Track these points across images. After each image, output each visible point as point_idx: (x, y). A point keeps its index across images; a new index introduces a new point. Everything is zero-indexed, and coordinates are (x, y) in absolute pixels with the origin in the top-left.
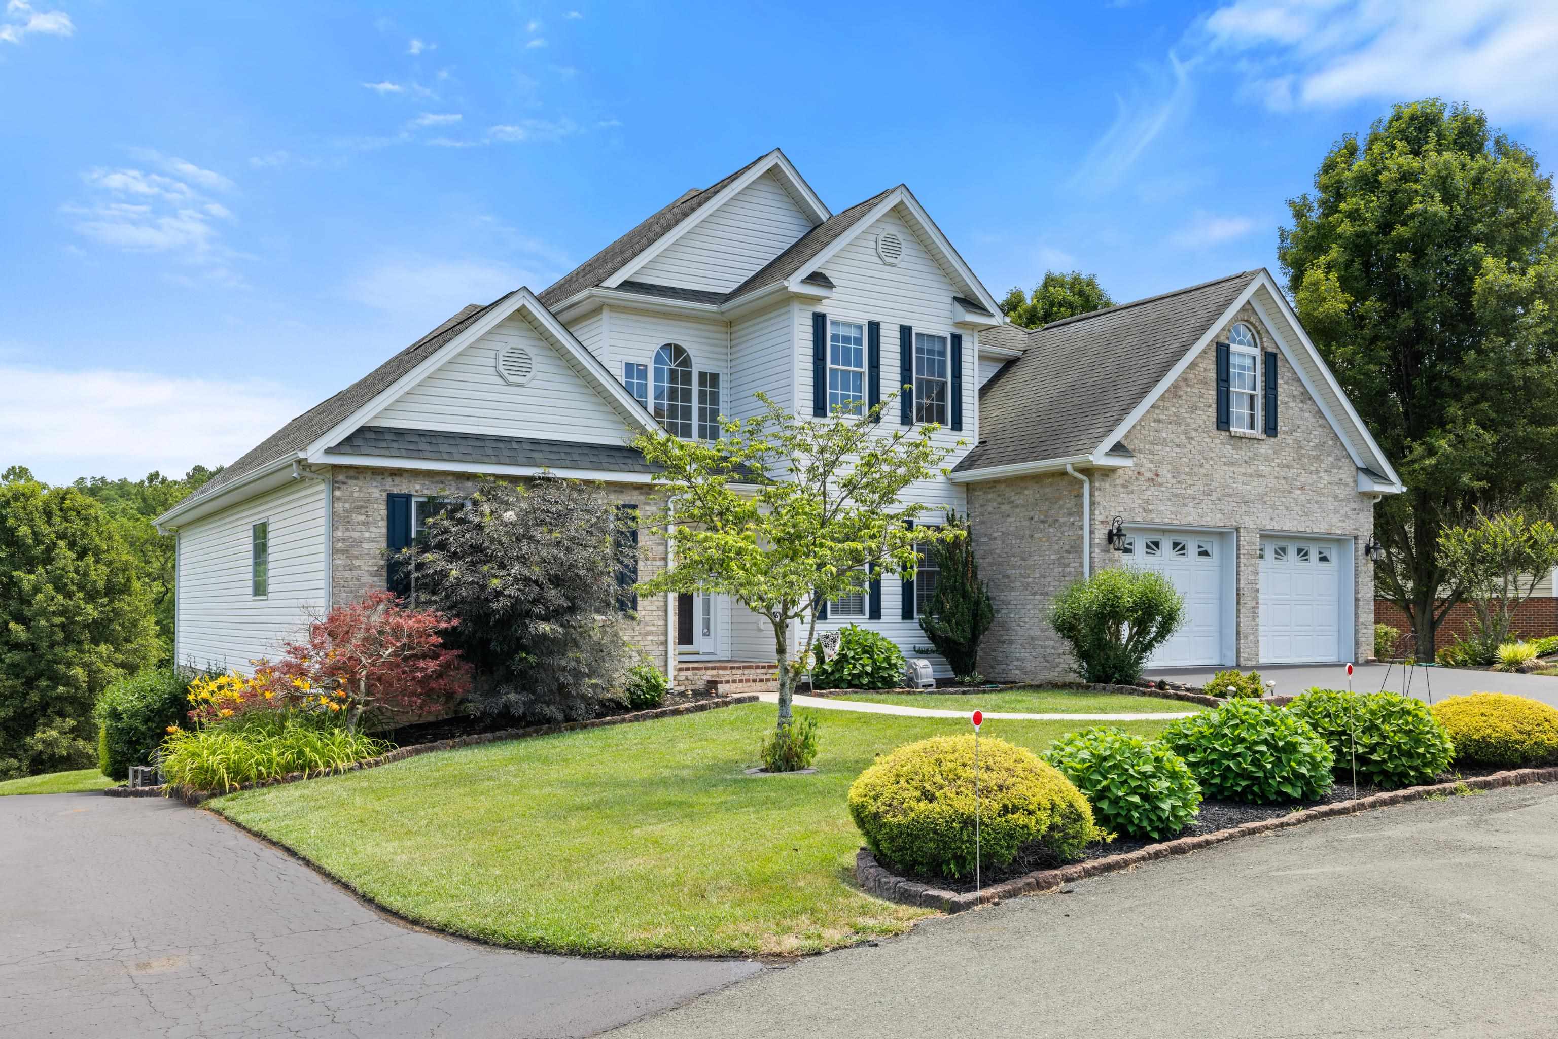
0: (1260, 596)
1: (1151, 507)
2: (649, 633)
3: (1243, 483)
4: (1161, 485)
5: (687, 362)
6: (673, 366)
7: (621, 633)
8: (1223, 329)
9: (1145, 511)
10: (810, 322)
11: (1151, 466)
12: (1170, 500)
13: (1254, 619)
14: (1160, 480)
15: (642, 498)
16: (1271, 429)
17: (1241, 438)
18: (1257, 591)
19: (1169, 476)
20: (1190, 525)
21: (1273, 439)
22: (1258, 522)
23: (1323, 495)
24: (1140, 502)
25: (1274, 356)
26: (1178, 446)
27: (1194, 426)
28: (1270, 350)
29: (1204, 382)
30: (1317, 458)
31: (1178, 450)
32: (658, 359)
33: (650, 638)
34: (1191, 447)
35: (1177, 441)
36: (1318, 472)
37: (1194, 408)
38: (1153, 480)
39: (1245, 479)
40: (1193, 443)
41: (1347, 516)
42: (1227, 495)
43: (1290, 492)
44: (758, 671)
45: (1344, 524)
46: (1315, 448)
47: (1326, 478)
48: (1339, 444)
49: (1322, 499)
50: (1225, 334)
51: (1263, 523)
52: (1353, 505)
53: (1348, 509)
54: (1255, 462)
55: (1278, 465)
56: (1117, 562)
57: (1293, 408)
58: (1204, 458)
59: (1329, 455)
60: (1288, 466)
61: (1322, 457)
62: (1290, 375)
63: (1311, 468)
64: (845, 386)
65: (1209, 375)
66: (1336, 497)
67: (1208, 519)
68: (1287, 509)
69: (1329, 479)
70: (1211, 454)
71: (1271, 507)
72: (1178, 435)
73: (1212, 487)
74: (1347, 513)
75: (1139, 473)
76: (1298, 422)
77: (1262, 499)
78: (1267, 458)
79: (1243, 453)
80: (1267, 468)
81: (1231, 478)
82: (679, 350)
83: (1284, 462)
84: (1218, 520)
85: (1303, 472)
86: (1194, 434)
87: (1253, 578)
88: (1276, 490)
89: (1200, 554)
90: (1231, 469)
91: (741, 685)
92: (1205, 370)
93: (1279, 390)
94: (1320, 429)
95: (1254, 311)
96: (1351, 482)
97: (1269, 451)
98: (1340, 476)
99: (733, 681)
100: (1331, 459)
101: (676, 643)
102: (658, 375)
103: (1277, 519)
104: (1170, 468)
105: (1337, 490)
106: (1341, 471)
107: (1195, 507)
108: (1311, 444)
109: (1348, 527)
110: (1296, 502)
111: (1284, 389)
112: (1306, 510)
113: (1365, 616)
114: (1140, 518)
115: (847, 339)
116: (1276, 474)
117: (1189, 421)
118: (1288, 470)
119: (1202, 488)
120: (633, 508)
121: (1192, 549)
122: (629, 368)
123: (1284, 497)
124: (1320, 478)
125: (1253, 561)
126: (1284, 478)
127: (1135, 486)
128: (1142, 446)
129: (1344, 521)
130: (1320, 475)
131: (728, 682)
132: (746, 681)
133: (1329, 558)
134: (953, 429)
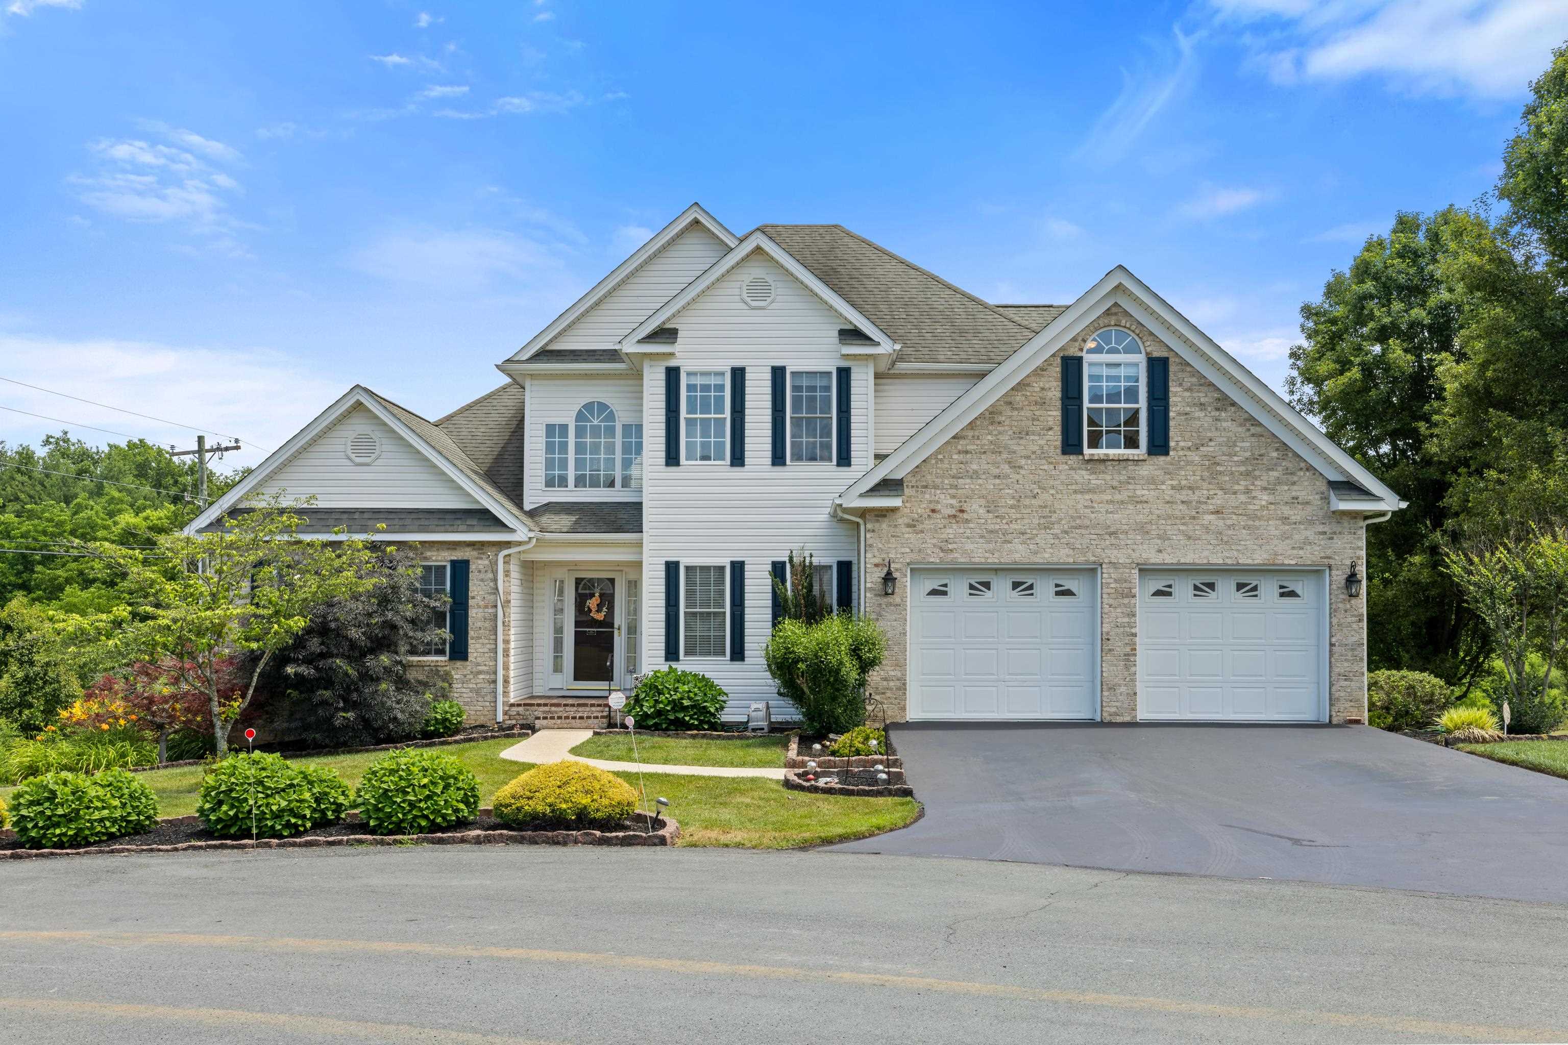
0: (1137, 639)
1: (950, 546)
2: (480, 672)
3: (1107, 512)
4: (967, 521)
5: (611, 417)
6: (596, 422)
7: (453, 672)
8: (1074, 340)
9: (942, 550)
10: (664, 376)
11: (953, 502)
12: (982, 537)
13: (1127, 667)
14: (965, 516)
15: (475, 554)
16: (1158, 444)
17: (1104, 461)
18: (1135, 635)
19: (981, 511)
20: (1016, 563)
21: (1162, 458)
22: (1134, 555)
23: (1259, 519)
24: (935, 541)
25: (1164, 362)
26: (997, 477)
27: (1024, 453)
28: (1156, 354)
29: (1042, 403)
30: (1248, 474)
31: (997, 481)
32: (580, 417)
33: (481, 677)
34: (1018, 477)
35: (996, 471)
36: (1247, 491)
37: (1022, 434)
38: (955, 516)
39: (1111, 507)
40: (1022, 472)
41: (1307, 542)
42: (1080, 527)
43: (1194, 518)
44: (593, 709)
45: (1301, 552)
46: (1243, 463)
47: (1265, 497)
48: (1290, 455)
49: (1257, 523)
50: (1077, 344)
51: (1144, 556)
52: (1321, 528)
53: (1310, 533)
54: (1130, 487)
55: (1173, 488)
56: (900, 607)
57: (1199, 419)
58: (1040, 488)
59: (1272, 470)
60: (1190, 488)
61: (1257, 473)
62: (1194, 380)
63: (1236, 487)
64: (705, 433)
65: (1050, 394)
66: (1285, 519)
67: (1047, 555)
68: (1189, 538)
69: (1271, 498)
70: (1052, 483)
71: (1159, 537)
72: (996, 464)
73: (1053, 519)
74: (1307, 538)
75: (933, 511)
76: (1209, 434)
77: (1143, 529)
78: (1152, 481)
79: (1108, 477)
80: (1152, 493)
81: (1086, 507)
82: (603, 407)
83: (1184, 483)
84: (1063, 556)
85: (1220, 493)
86: (1023, 462)
87: (1126, 620)
88: (1169, 517)
89: (1058, 593)
90: (1087, 497)
91: (559, 721)
92: (1043, 389)
93: (1172, 399)
94: (1253, 439)
95: (1126, 313)
96: (1316, 499)
97: (1157, 473)
98: (1294, 494)
99: (553, 718)
100: (1275, 474)
101: (506, 681)
102: (580, 432)
103: (1169, 550)
104: (983, 502)
105: (1287, 511)
106: (1295, 487)
107: (1023, 543)
108: (1236, 459)
109: (1310, 556)
110: (1207, 529)
111: (1183, 398)
112: (1225, 539)
113: (1346, 664)
114: (934, 558)
115: (706, 388)
116: (1168, 498)
117: (1015, 448)
118: (1190, 492)
119: (1036, 521)
120: (466, 563)
121: (1045, 588)
122: (550, 429)
123: (1183, 524)
124: (1254, 498)
125: (1126, 601)
126: (1183, 502)
127: (928, 525)
128: (938, 481)
129: (1302, 548)
130: (1254, 494)
131: (545, 718)
132: (567, 718)
133: (1299, 592)
134: (838, 465)
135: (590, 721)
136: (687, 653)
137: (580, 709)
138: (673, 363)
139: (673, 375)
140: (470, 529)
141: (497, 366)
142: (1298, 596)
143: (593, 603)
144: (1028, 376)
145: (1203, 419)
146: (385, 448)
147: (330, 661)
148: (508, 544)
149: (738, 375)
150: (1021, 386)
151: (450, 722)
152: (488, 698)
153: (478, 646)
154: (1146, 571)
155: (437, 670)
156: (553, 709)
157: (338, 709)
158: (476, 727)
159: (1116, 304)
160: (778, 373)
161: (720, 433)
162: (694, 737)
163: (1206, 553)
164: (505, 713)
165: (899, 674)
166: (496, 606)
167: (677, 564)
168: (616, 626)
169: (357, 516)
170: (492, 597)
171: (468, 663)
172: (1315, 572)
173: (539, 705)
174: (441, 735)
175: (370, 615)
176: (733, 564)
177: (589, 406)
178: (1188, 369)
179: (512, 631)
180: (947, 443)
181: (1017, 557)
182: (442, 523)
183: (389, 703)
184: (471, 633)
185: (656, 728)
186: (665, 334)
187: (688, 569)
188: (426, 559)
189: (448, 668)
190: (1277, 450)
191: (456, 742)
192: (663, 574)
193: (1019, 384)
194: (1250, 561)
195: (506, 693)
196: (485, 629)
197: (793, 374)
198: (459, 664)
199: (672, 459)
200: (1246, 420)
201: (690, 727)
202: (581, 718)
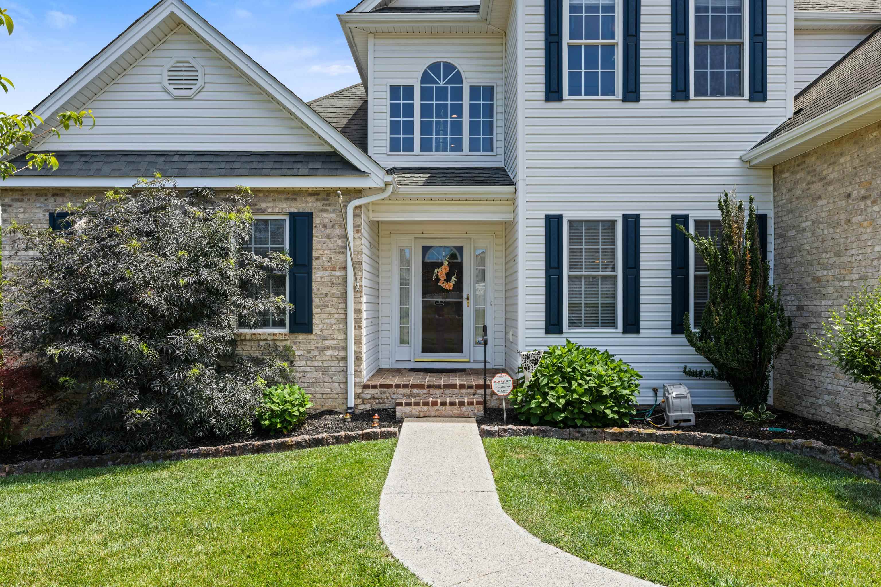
2: (327, 348)
5: (458, 78)
6: (442, 84)
7: (295, 348)
15: (319, 204)
32: (425, 78)
33: (329, 353)
44: (463, 391)
64: (591, 63)
82: (449, 67)
91: (425, 408)
99: (417, 404)
101: (358, 358)
102: (426, 94)
115: (592, 8)
120: (309, 216)
122: (394, 91)
131: (408, 404)
132: (435, 404)
134: (752, 99)
135: (464, 408)
136: (572, 324)
137: (448, 391)
140: (313, 173)
141: (338, 15)
143: (441, 272)
146: (208, 79)
147: (113, 337)
148: (359, 193)
151: (290, 414)
152: (337, 378)
153: (324, 316)
155: (276, 346)
156: (415, 391)
157: (131, 406)
158: (323, 413)
161: (609, 63)
162: (616, 438)
164: (358, 396)
166: (345, 268)
167: (559, 218)
168: (465, 295)
169: (175, 159)
170: (341, 257)
171: (312, 337)
173: (398, 386)
174: (279, 433)
175: (177, 274)
176: (625, 217)
177: (435, 67)
179: (364, 299)
182: (277, 166)
183: (207, 392)
184: (316, 301)
185: (566, 423)
187: (574, 224)
188: (260, 211)
189: (288, 343)
191: (299, 445)
192: (543, 230)
195: (358, 372)
196: (333, 295)
198: (301, 337)
199: (553, 92)
201: (613, 423)
202: (452, 404)
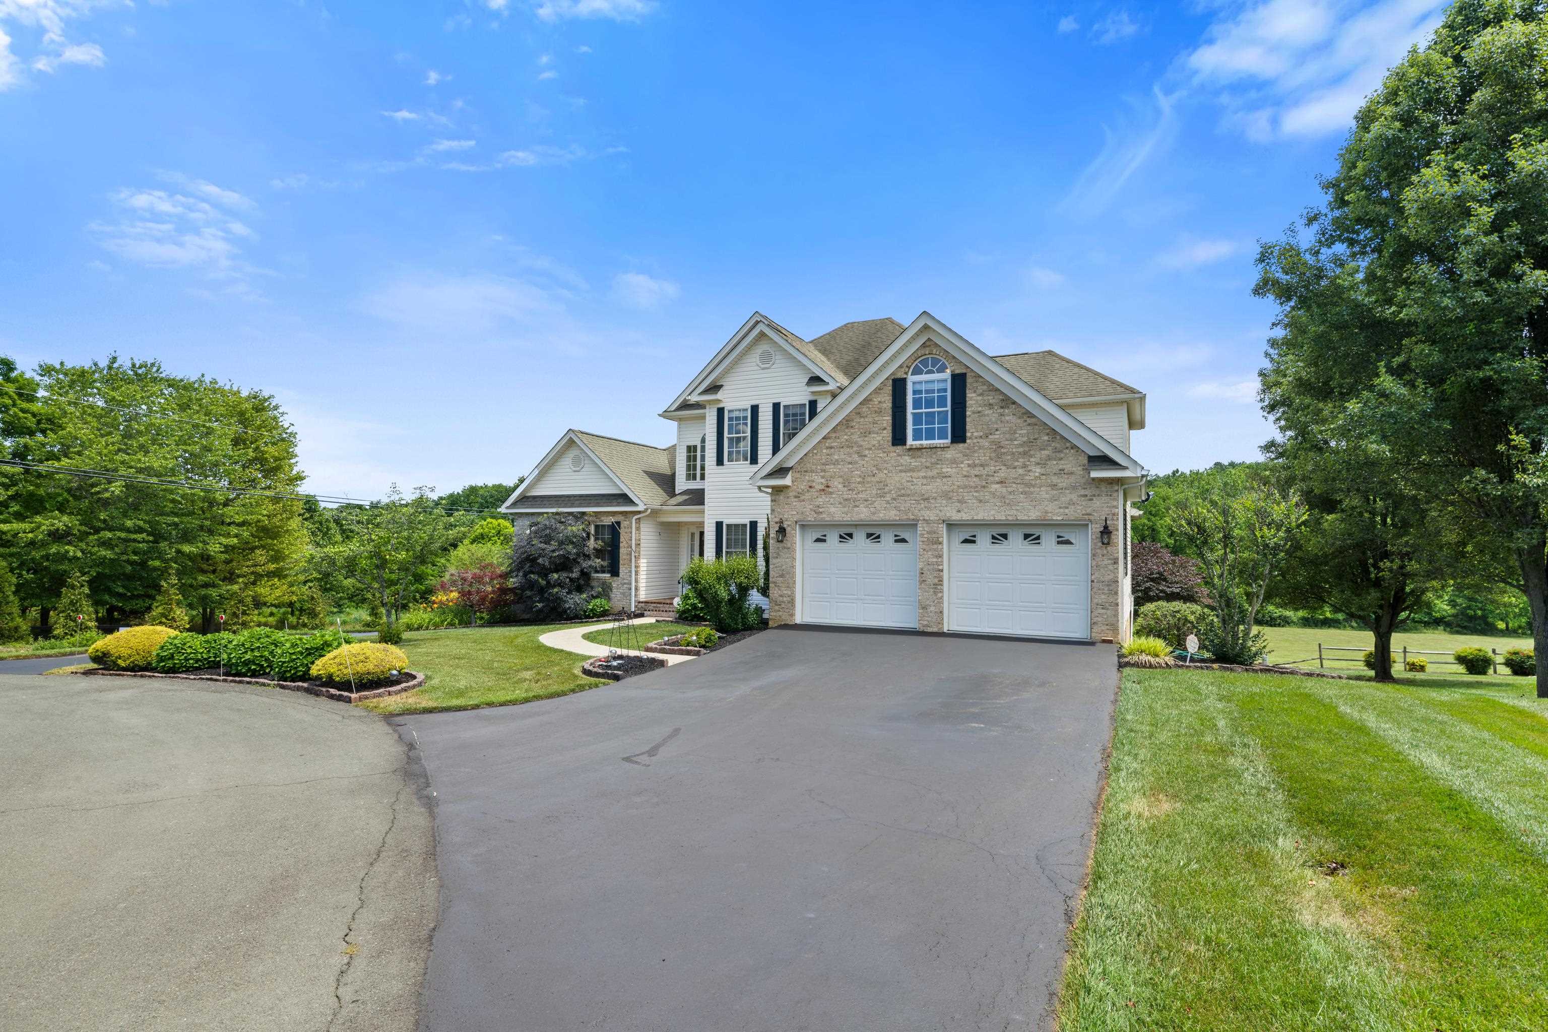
0: (944, 574)
1: (821, 510)
2: (625, 584)
3: (922, 484)
4: (831, 493)
7: (612, 583)
8: (901, 367)
9: (816, 513)
10: (716, 413)
11: (823, 481)
12: (840, 503)
13: (935, 593)
14: (830, 490)
15: (622, 518)
16: (959, 435)
17: (920, 449)
18: (942, 571)
19: (840, 486)
20: (861, 520)
21: (961, 445)
22: (941, 514)
23: (1034, 486)
24: (811, 507)
25: (963, 376)
26: (850, 463)
27: (868, 446)
28: (957, 372)
29: (880, 412)
30: (1025, 453)
31: (850, 466)
33: (625, 586)
34: (863, 462)
35: (849, 460)
36: (1024, 466)
37: (866, 433)
38: (823, 490)
39: (925, 481)
40: (866, 459)
41: (1072, 503)
42: (903, 495)
43: (984, 487)
45: (1067, 511)
46: (1021, 445)
47: (1038, 470)
48: (1058, 437)
49: (1032, 489)
50: (903, 370)
51: (948, 515)
52: (1083, 492)
53: (1074, 497)
54: (939, 466)
55: (969, 465)
56: (791, 550)
57: (988, 415)
58: (877, 469)
59: (1044, 449)
60: (982, 465)
61: (1032, 452)
62: (985, 387)
63: (1016, 464)
64: (737, 446)
65: (885, 405)
66: (1054, 486)
67: (881, 515)
68: (981, 501)
69: (1043, 471)
70: (885, 465)
71: (959, 501)
72: (849, 455)
73: (886, 490)
74: (1071, 500)
75: (810, 487)
76: (995, 426)
77: (946, 496)
78: (954, 462)
79: (924, 460)
80: (954, 470)
81: (908, 481)
83: (977, 462)
84: (892, 515)
85: (1003, 468)
86: (867, 452)
87: (935, 560)
88: (966, 487)
89: (896, 541)
90: (909, 474)
92: (880, 402)
93: (969, 403)
94: (1029, 428)
95: (936, 345)
96: (1079, 471)
97: (957, 455)
98: (1061, 467)
100: (1046, 452)
101: (637, 589)
103: (966, 510)
104: (841, 480)
105: (1055, 480)
106: (1062, 462)
107: (867, 507)
108: (1016, 443)
109: (1074, 513)
110: (993, 494)
111: (977, 401)
112: (1007, 501)
113: (1103, 597)
114: (811, 518)
115: (738, 418)
116: (965, 473)
117: (862, 443)
118: (981, 468)
119: (874, 492)
120: (618, 523)
121: (888, 539)
122: (689, 448)
123: (976, 492)
124: (1029, 471)
125: (935, 546)
126: (976, 476)
127: (807, 496)
128: (814, 467)
129: (1067, 508)
130: (1030, 468)
131: (653, 610)
133: (1073, 541)
138: (721, 405)
139: (721, 411)
140: (618, 505)
141: (658, 414)
142: (1071, 543)
144: (870, 394)
145: (991, 415)
146: (583, 465)
148: (636, 513)
149: (755, 409)
150: (867, 401)
151: (596, 610)
152: (628, 599)
153: (624, 569)
154: (951, 526)
155: (607, 582)
156: (659, 605)
159: (929, 339)
160: (776, 406)
161: (745, 445)
163: (993, 512)
164: (636, 606)
165: (789, 593)
166: (631, 547)
167: (722, 523)
169: (572, 498)
170: (630, 542)
171: (622, 578)
172: (1081, 525)
173: (652, 603)
174: (592, 617)
176: (751, 522)
178: (981, 380)
179: (642, 561)
180: (819, 442)
181: (862, 516)
182: (608, 502)
184: (621, 562)
186: (715, 388)
187: (728, 526)
188: (599, 521)
189: (609, 580)
190: (1048, 434)
192: (714, 529)
193: (864, 400)
194: (1026, 518)
195: (636, 597)
196: (627, 559)
197: (785, 406)
198: (615, 578)
199: (720, 462)
200: (1023, 414)
